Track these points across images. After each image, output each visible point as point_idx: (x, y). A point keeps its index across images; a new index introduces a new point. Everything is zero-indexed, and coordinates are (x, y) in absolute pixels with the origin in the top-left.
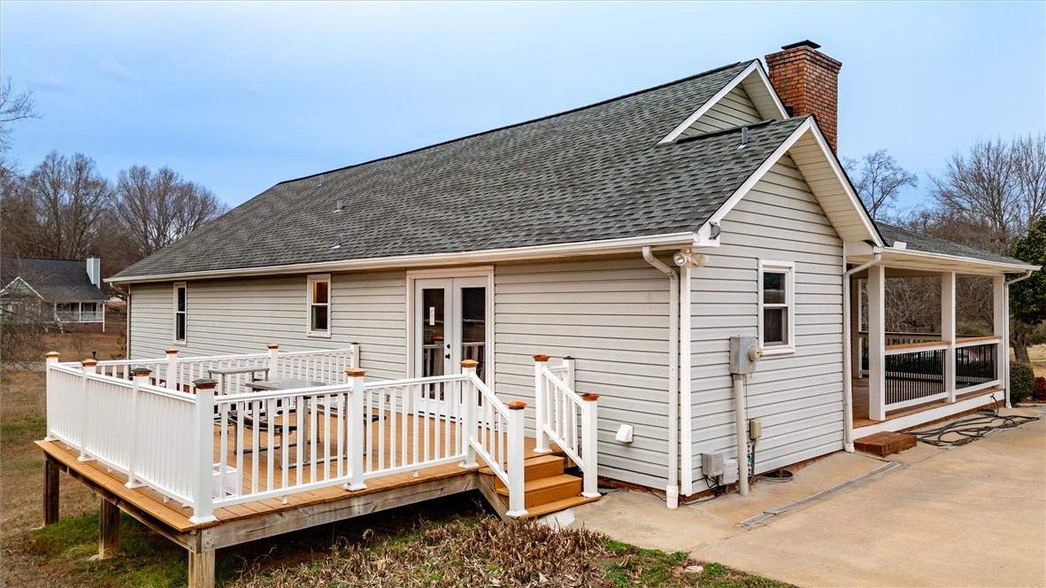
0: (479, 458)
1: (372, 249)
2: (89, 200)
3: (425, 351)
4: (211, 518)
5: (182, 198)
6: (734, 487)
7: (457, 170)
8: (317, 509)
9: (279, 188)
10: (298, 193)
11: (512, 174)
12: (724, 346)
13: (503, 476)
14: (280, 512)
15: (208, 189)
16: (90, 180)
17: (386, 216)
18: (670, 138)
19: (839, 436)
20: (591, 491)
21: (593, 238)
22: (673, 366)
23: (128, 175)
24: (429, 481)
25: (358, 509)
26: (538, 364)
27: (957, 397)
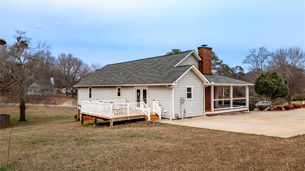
0: (144, 114)
1: (128, 82)
2: (51, 62)
3: (137, 100)
4: (112, 118)
5: (74, 61)
6: (181, 119)
7: (143, 67)
8: (124, 118)
9: (107, 66)
10: (111, 68)
11: (152, 69)
12: (180, 98)
13: (147, 116)
14: (120, 118)
15: (81, 59)
16: (50, 57)
17: (130, 76)
18: (176, 66)
19: (203, 113)
20: (160, 118)
21: (161, 83)
22: (171, 101)
23: (60, 56)
24: (138, 116)
25: (129, 119)
26: (153, 101)
27: (233, 109)
